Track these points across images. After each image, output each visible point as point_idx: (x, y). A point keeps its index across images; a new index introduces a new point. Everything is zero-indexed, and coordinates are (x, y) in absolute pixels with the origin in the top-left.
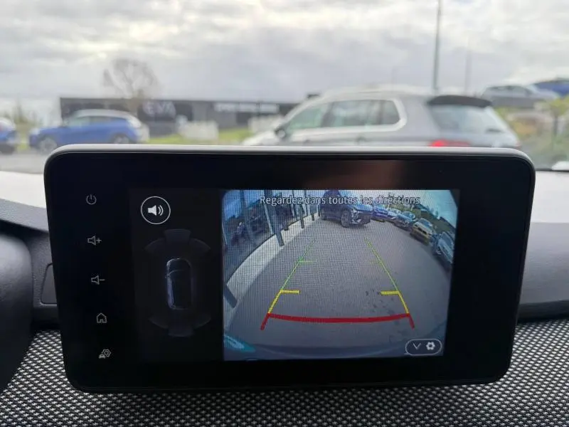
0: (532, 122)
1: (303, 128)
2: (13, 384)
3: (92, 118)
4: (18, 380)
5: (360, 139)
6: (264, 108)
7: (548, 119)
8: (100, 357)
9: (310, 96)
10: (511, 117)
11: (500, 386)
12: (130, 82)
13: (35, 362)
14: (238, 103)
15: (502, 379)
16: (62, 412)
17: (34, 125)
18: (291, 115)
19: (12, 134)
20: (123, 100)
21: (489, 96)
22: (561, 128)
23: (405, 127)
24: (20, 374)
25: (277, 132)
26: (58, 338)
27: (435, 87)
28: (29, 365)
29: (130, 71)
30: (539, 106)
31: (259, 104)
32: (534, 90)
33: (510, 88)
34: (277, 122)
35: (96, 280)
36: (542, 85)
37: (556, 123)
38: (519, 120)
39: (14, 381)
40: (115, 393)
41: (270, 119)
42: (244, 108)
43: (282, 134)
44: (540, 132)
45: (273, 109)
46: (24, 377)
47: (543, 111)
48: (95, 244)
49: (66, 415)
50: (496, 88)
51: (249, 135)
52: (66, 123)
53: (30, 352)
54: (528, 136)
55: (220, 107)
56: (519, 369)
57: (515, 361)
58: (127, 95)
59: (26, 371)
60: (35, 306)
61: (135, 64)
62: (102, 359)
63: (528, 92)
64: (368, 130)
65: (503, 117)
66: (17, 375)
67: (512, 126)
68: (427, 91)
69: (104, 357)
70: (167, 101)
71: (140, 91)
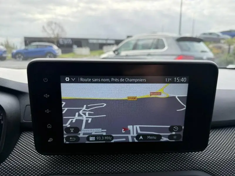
0: (220, 48)
1: (125, 50)
2: (13, 152)
3: (37, 45)
4: (15, 150)
5: (149, 55)
6: (109, 42)
7: (226, 47)
8: (49, 141)
9: (128, 37)
10: (211, 46)
11: (204, 153)
12: (53, 31)
13: (22, 143)
14: (98, 39)
15: (205, 150)
16: (33, 163)
17: (13, 48)
18: (121, 45)
19: (5, 52)
20: (50, 38)
21: (202, 37)
22: (231, 51)
23: (167, 50)
24: (16, 148)
25: (114, 52)
26: (32, 135)
27: (180, 34)
28: (19, 145)
29: (53, 26)
30: (222, 41)
31: (107, 40)
32: (220, 34)
33: (211, 34)
34: (115, 48)
35: (47, 111)
36: (224, 33)
37: (229, 49)
38: (214, 47)
39: (14, 151)
40: (54, 155)
41: (112, 46)
42: (100, 42)
43: (116, 53)
44: (223, 52)
45: (113, 42)
46: (18, 149)
47: (224, 43)
48: (47, 97)
49: (35, 164)
50: (204, 34)
51: (103, 53)
52: (27, 48)
53: (20, 139)
54: (218, 54)
55: (91, 41)
56: (211, 146)
57: (210, 143)
58: (52, 36)
59: (19, 147)
60: (21, 121)
61: (55, 23)
62: (49, 142)
63: (218, 35)
64: (152, 51)
65: (207, 46)
66: (15, 148)
67: (211, 50)
68: (177, 35)
69: (50, 141)
70: (69, 39)
71: (58, 35)
